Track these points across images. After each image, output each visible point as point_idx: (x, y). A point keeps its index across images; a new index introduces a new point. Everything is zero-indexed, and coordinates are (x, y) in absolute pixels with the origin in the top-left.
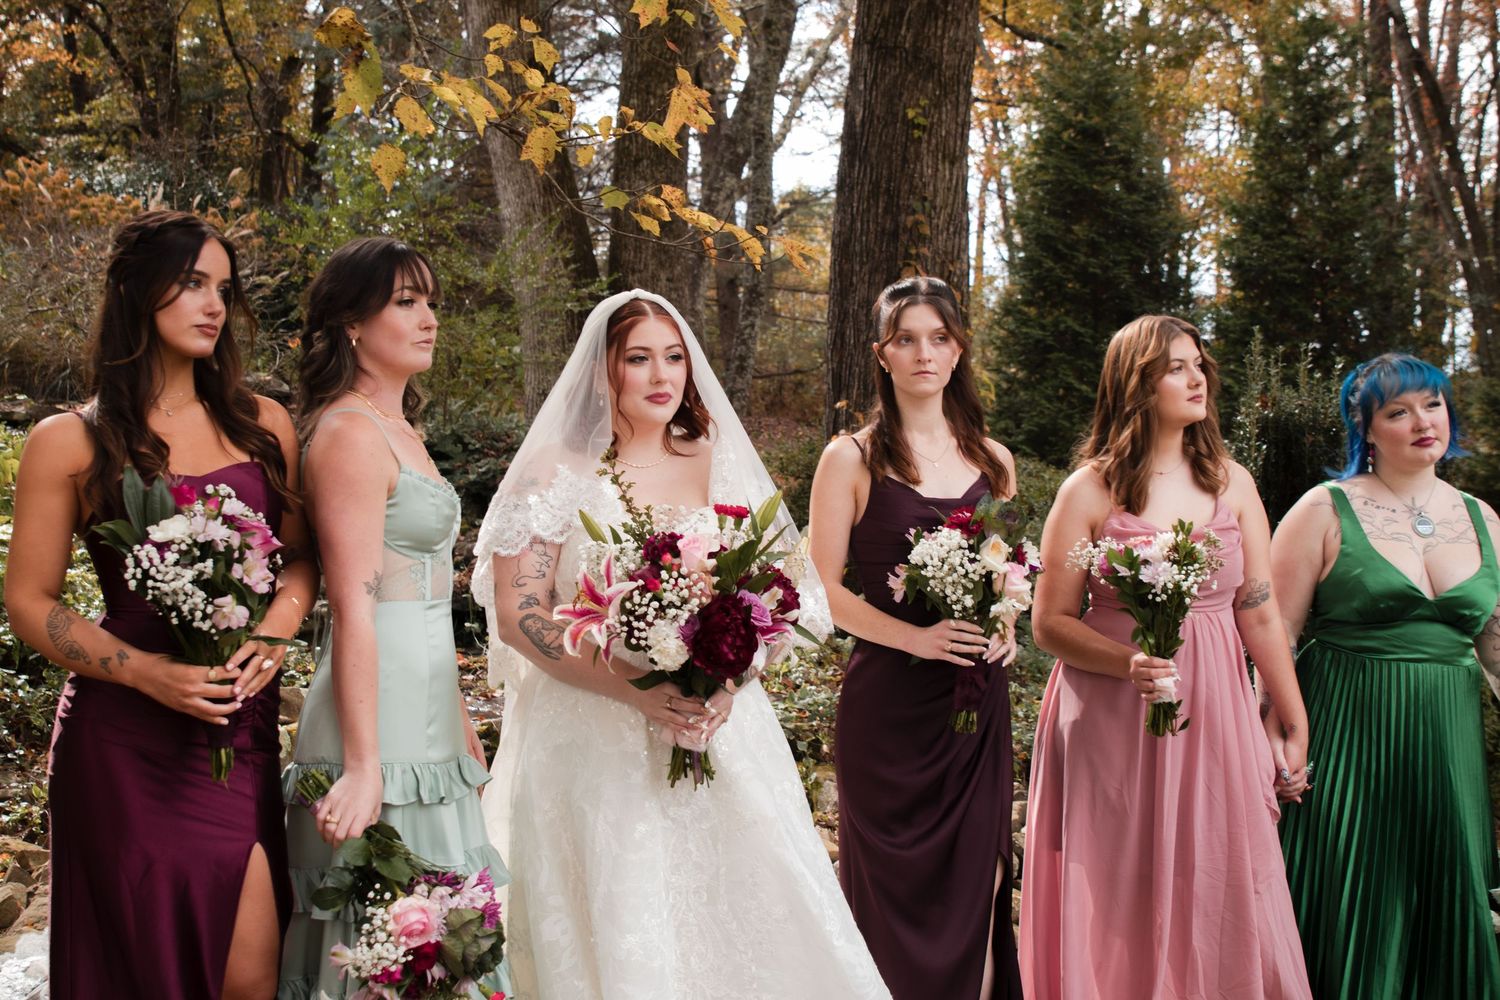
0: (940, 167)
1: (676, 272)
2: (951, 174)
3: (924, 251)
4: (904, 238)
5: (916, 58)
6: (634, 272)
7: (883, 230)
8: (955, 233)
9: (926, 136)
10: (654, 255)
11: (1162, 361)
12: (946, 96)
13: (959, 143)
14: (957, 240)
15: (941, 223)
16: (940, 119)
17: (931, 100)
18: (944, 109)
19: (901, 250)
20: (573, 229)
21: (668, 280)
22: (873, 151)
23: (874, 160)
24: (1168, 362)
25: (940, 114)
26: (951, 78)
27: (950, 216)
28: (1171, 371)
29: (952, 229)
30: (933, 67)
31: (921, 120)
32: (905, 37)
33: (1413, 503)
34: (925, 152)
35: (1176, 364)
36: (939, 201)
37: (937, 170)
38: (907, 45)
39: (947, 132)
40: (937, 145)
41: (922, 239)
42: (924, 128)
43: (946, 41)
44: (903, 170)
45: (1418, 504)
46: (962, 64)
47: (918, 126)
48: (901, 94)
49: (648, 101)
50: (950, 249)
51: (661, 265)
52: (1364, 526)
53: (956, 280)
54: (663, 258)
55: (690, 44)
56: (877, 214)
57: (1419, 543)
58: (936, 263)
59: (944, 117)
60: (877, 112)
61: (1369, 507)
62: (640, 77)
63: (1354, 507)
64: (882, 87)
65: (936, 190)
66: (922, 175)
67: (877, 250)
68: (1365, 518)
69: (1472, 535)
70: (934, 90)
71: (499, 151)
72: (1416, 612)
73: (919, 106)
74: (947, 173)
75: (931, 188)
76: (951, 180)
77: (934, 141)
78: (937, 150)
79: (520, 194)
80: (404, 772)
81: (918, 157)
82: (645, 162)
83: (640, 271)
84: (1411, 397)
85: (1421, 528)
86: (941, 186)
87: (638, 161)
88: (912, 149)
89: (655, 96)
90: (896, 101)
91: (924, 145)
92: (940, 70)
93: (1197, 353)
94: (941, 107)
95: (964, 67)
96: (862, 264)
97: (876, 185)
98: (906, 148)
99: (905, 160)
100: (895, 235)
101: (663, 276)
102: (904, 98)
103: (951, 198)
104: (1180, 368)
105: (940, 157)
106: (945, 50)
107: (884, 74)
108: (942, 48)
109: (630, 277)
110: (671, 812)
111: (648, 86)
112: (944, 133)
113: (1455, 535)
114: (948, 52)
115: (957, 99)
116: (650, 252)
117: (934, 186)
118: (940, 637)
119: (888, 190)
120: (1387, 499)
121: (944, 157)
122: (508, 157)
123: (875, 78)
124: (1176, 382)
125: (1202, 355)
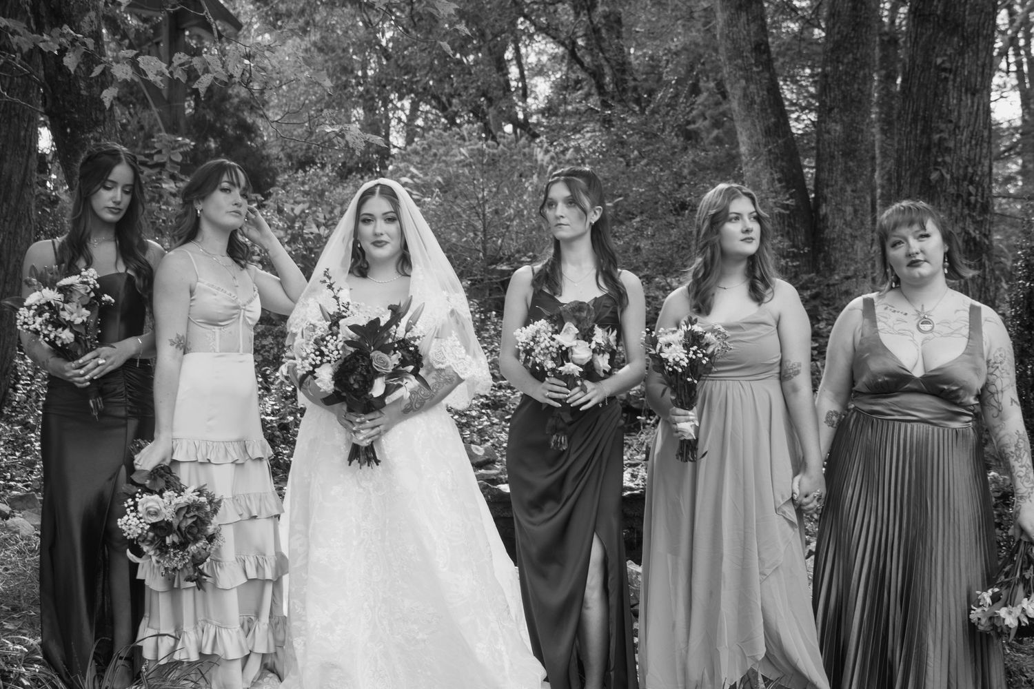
0: (964, 98)
1: (858, 186)
2: (973, 102)
3: (948, 159)
4: (934, 150)
5: (945, 20)
6: (828, 186)
7: (921, 145)
8: (976, 144)
9: (952, 77)
10: (842, 174)
11: (723, 213)
12: (968, 46)
13: (979, 79)
14: (978, 150)
15: (964, 138)
16: (963, 63)
17: (956, 50)
18: (966, 56)
19: (933, 159)
20: (785, 159)
21: (853, 191)
22: (914, 90)
23: (915, 97)
24: (727, 214)
25: (963, 59)
26: (972, 33)
27: (972, 132)
28: (730, 220)
29: (973, 142)
30: (957, 26)
31: (947, 65)
32: (937, 6)
33: (923, 309)
34: (951, 87)
35: (734, 215)
36: (962, 123)
37: (961, 100)
38: (939, 12)
39: (969, 72)
40: (961, 82)
41: (948, 150)
42: (950, 71)
43: (968, 6)
44: (934, 102)
45: (926, 309)
46: (982, 21)
47: (945, 70)
48: (934, 48)
49: (838, 67)
50: (972, 156)
51: (847, 181)
52: (880, 325)
53: (977, 179)
54: (849, 176)
55: (869, 25)
56: (916, 135)
57: (919, 337)
58: (960, 167)
59: (966, 61)
60: (917, 62)
61: (888, 311)
62: (832, 51)
63: (877, 311)
64: (921, 43)
65: (959, 115)
66: (948, 104)
67: (916, 160)
68: (882, 319)
69: (966, 331)
70: (959, 42)
71: (737, 108)
72: (908, 386)
73: (945, 55)
74: (969, 102)
75: (956, 113)
76: (972, 106)
77: (958, 79)
78: (961, 86)
79: (751, 137)
80: (189, 444)
81: (946, 92)
82: (836, 110)
83: (832, 186)
84: (904, 231)
85: (923, 327)
86: (964, 112)
87: (831, 109)
88: (941, 86)
89: (843, 64)
90: (931, 53)
91: (950, 83)
92: (963, 28)
93: (752, 209)
94: (964, 54)
95: (984, 24)
96: (906, 171)
97: (916, 114)
98: (937, 86)
99: (936, 95)
100: (928, 149)
101: (849, 189)
102: (936, 50)
103: (973, 120)
104: (737, 219)
105: (963, 90)
106: (967, 13)
107: (922, 34)
108: (964, 12)
109: (825, 190)
110: (364, 484)
111: (838, 57)
112: (966, 73)
113: (950, 331)
114: (970, 14)
115: (977, 47)
116: (839, 172)
117: (959, 112)
118: (544, 388)
119: (924, 117)
120: (904, 306)
121: (967, 90)
122: (743, 113)
123: (916, 38)
124: (733, 229)
125: (756, 211)
